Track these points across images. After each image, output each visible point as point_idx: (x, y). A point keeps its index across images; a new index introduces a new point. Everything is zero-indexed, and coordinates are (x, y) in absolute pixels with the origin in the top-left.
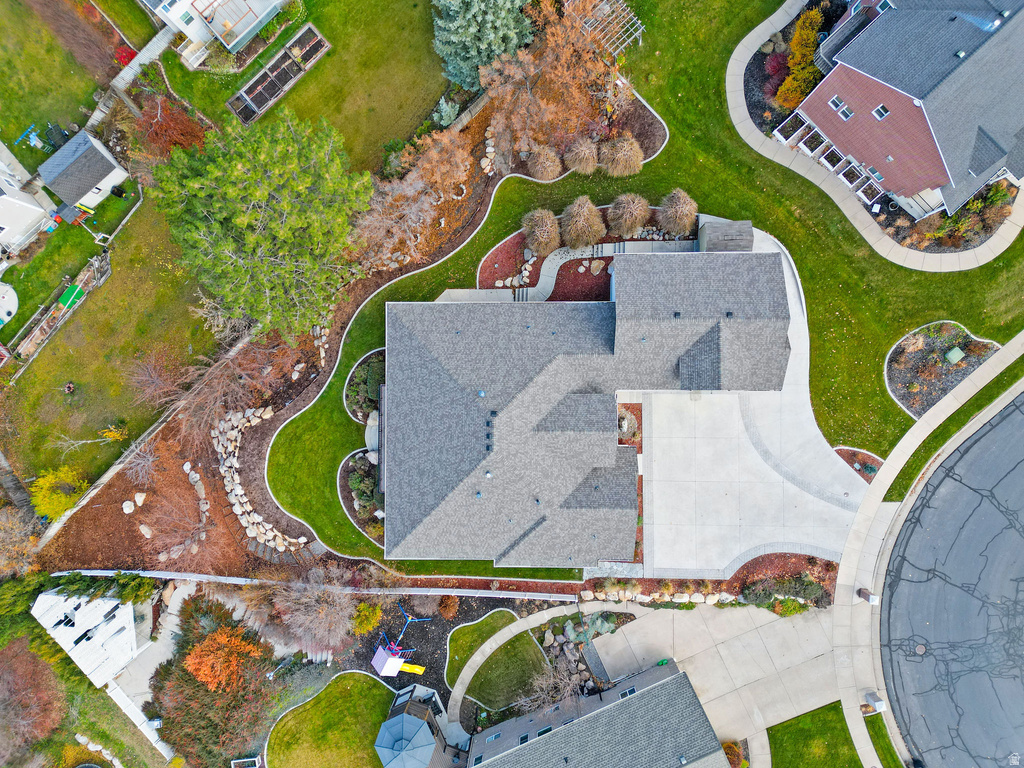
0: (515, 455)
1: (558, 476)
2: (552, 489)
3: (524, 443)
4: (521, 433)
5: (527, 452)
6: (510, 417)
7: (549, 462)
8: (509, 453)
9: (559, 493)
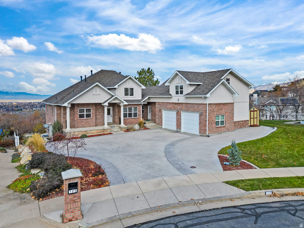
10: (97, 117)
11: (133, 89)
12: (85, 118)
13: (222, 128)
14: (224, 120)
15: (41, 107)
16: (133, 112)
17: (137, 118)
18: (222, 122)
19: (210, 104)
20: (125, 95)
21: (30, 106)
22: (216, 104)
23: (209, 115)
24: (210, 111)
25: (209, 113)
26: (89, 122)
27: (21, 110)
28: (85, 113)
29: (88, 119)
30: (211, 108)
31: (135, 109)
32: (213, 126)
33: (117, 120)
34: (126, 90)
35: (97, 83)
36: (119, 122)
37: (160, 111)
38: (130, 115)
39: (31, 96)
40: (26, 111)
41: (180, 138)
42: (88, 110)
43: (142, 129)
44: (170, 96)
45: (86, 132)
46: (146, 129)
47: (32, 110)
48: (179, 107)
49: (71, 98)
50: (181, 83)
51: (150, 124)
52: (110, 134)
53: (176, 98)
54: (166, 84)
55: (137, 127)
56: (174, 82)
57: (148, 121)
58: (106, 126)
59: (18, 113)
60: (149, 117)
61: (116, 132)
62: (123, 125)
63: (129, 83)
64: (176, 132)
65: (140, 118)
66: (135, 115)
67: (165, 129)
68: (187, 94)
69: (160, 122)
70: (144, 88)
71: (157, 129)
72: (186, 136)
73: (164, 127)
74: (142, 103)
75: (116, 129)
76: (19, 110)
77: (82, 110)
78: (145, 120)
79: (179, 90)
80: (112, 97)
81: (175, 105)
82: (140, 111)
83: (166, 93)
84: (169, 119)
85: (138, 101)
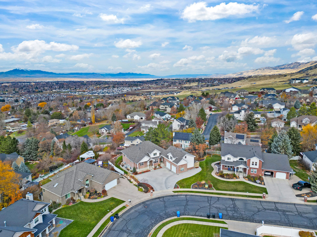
1: (145, 151)
4: (148, 144)
5: (146, 146)
6: (150, 142)
7: (146, 149)
8: (145, 143)
9: (142, 151)
10: (146, 164)
13: (183, 171)
14: (184, 169)
15: (59, 88)
19: (179, 166)
20: (154, 156)
21: (49, 87)
22: (181, 165)
23: (178, 169)
26: (143, 167)
27: (42, 92)
29: (143, 165)
31: (157, 160)
32: (180, 171)
35: (146, 156)
36: (152, 165)
37: (166, 161)
38: (155, 162)
39: (46, 75)
40: (47, 93)
41: (170, 175)
42: (143, 163)
43: (160, 167)
44: (169, 158)
45: (143, 171)
46: (161, 167)
47: (52, 92)
48: (171, 163)
49: (139, 161)
50: (172, 156)
51: (162, 165)
52: (150, 171)
53: (170, 160)
54: (168, 155)
55: (158, 167)
56: (170, 155)
57: (162, 162)
58: (148, 168)
59: (39, 95)
60: (162, 160)
61: (151, 170)
62: (153, 167)
63: (155, 151)
64: (170, 171)
65: (159, 163)
66: (157, 162)
67: (167, 168)
68: (173, 161)
69: (166, 165)
70: (160, 152)
71: (164, 168)
72: (172, 174)
73: (167, 167)
74: (160, 158)
75: (151, 168)
76: (39, 92)
77: (141, 163)
78: (161, 161)
79: (171, 158)
80: (150, 159)
81: (170, 162)
82: (159, 160)
83: (167, 157)
84: (168, 165)
85: (158, 157)
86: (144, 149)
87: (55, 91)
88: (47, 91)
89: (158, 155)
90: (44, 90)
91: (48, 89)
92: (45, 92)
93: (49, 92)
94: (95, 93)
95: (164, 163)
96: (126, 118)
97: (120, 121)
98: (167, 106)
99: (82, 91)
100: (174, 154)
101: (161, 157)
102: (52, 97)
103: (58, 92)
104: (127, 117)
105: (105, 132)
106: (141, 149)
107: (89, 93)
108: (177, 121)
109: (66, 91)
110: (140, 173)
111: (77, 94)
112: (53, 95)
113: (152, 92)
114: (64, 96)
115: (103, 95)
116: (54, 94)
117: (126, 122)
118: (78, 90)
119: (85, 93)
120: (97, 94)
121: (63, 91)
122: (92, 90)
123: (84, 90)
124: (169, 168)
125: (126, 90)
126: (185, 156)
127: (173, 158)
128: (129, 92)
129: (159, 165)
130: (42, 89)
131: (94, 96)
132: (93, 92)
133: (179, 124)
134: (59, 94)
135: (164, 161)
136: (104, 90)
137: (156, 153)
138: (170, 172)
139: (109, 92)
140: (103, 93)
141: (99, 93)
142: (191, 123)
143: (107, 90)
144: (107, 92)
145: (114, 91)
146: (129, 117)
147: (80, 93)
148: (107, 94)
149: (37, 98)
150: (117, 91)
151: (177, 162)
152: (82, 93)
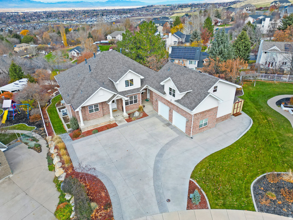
0: (105, 58)
1: (103, 74)
2: (97, 73)
3: (110, 61)
4: (114, 59)
5: (107, 62)
6: (117, 55)
7: (107, 70)
8: (105, 56)
9: (96, 76)
10: (104, 108)
11: (133, 80)
12: (94, 112)
13: (205, 128)
14: (207, 122)
15: (47, 17)
16: (133, 100)
17: (137, 104)
18: (206, 124)
19: (196, 114)
20: (126, 87)
22: (201, 113)
23: (193, 123)
24: (195, 120)
25: (194, 121)
26: (98, 115)
27: (29, 22)
28: (94, 108)
29: (97, 112)
30: (196, 117)
31: (135, 97)
32: (197, 129)
33: (121, 108)
34: (127, 82)
35: (101, 88)
36: (122, 110)
37: (156, 101)
38: (131, 102)
40: (34, 23)
41: (170, 139)
42: (96, 105)
43: (141, 115)
44: (164, 93)
45: (97, 125)
46: (145, 115)
47: (39, 21)
48: (171, 106)
49: (81, 103)
50: (174, 87)
51: (148, 108)
52: (115, 125)
53: (168, 97)
54: (162, 83)
55: (137, 114)
56: (169, 84)
57: (147, 100)
58: (112, 117)
59: (27, 25)
60: (148, 97)
61: (120, 122)
62: (125, 114)
63: (129, 76)
64: (169, 124)
65: (140, 103)
66: (136, 101)
67: (160, 117)
68: (178, 101)
69: (156, 109)
70: (142, 77)
71: (153, 115)
72: (175, 135)
73: (159, 113)
74: (141, 91)
75: (120, 118)
76: (27, 21)
77: (91, 106)
78: (145, 99)
79: (172, 92)
80: (114, 95)
81: (168, 103)
82: (139, 98)
83: (161, 89)
84: (163, 110)
85: (138, 89)
86: (101, 70)
87: (43, 21)
88: (35, 20)
89: (137, 84)
90: (31, 19)
91: (36, 19)
92: (32, 21)
93: (36, 21)
94: (83, 22)
95: (152, 104)
96: (106, 39)
97: (98, 42)
98: (158, 25)
99: (70, 20)
100: (180, 81)
101: (146, 89)
102: (40, 26)
103: (46, 21)
104: (108, 38)
105: (76, 55)
106: (92, 71)
107: (77, 22)
108: (173, 36)
109: (54, 20)
110: (89, 133)
111: (65, 23)
112: (40, 25)
113: (142, 19)
114: (52, 25)
115: (91, 23)
116: (42, 24)
117: (106, 44)
118: (66, 19)
119: (73, 22)
120: (85, 23)
121: (51, 20)
122: (81, 19)
123: (72, 19)
124: (167, 117)
125: (115, 18)
126: (215, 85)
127: (177, 92)
128: (119, 20)
129: (140, 110)
130: (29, 19)
131: (83, 24)
132: (82, 21)
133: (177, 40)
134: (47, 23)
135: (152, 98)
136: (93, 18)
137: (132, 80)
138: (168, 128)
139: (97, 20)
140: (91, 22)
141: (87, 22)
142: (194, 37)
143: (95, 19)
144: (96, 21)
145: (103, 19)
146: (109, 37)
147: (68, 22)
148: (96, 23)
149: (24, 28)
150: (105, 19)
151: (191, 103)
152: (70, 22)
